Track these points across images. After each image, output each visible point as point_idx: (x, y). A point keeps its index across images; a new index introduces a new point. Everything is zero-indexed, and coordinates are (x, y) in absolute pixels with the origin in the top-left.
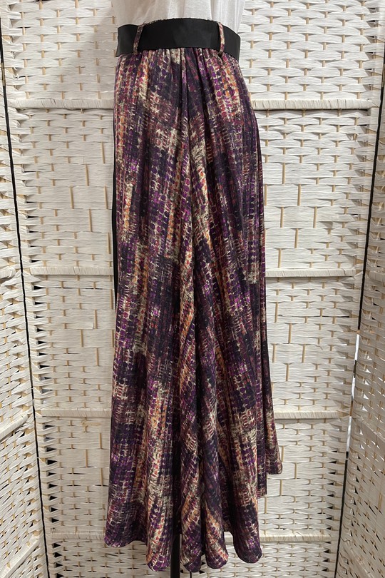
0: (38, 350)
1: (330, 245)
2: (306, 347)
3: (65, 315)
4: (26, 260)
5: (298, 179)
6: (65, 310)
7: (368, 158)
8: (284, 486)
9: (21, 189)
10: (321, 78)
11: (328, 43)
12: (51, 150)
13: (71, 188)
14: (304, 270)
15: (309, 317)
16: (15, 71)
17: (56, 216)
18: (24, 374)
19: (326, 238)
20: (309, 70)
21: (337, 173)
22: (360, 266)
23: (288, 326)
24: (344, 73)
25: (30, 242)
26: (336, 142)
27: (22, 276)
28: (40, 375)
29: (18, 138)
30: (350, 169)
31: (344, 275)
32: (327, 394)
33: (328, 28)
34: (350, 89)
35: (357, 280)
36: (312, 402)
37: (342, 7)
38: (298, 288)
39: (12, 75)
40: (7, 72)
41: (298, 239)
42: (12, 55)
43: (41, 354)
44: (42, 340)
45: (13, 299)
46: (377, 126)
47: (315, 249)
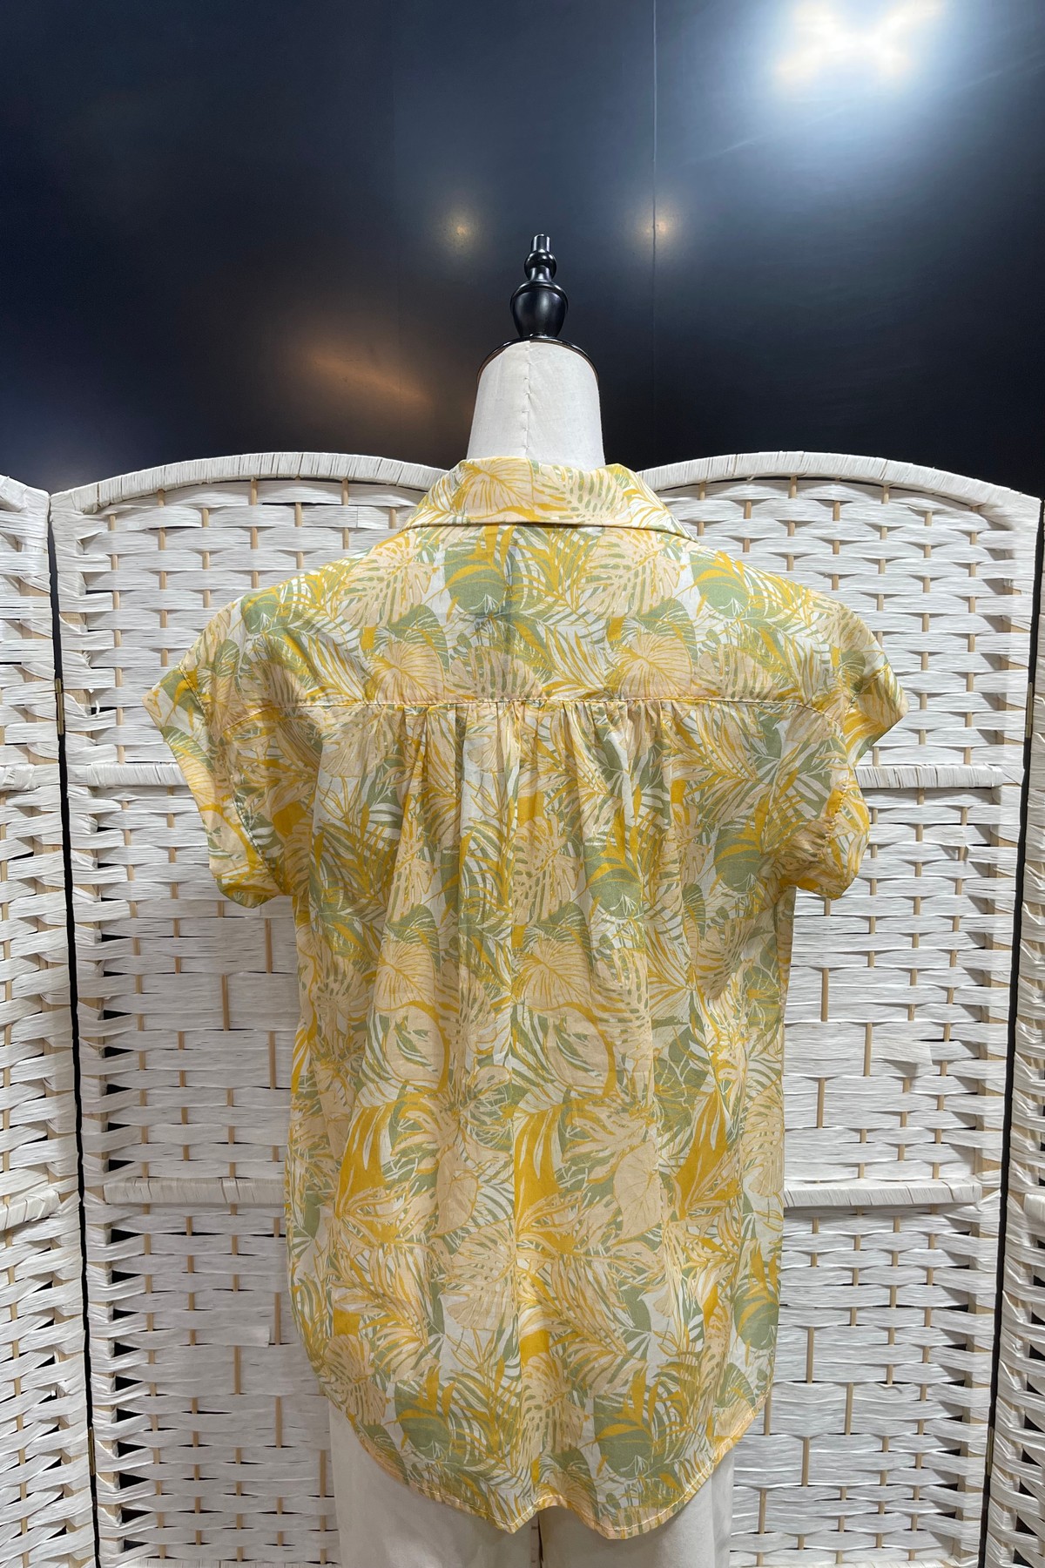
0: (113, 1407)
1: (909, 1119)
2: (856, 1390)
3: (193, 1307)
4: (93, 1165)
5: (821, 955)
6: (192, 1296)
7: (998, 905)
9: (91, 985)
12: (174, 886)
13: (225, 979)
14: (842, 1186)
15: (859, 1309)
16: (90, 696)
17: (181, 1046)
18: (75, 1472)
19: (898, 1102)
21: (921, 938)
22: (994, 1176)
23: (803, 1336)
24: (929, 702)
25: (107, 1115)
26: (914, 863)
27: (82, 1209)
28: (115, 1475)
29: (91, 859)
30: (954, 929)
31: (950, 1201)
32: (911, 1516)
33: (886, 596)
34: (944, 740)
35: (989, 1213)
36: (872, 1541)
37: (922, 547)
38: (828, 1231)
39: (82, 708)
40: (69, 700)
41: (826, 1103)
42: (84, 660)
43: (122, 1415)
44: (129, 1376)
45: (52, 1274)
46: (1019, 828)
47: (869, 1131)
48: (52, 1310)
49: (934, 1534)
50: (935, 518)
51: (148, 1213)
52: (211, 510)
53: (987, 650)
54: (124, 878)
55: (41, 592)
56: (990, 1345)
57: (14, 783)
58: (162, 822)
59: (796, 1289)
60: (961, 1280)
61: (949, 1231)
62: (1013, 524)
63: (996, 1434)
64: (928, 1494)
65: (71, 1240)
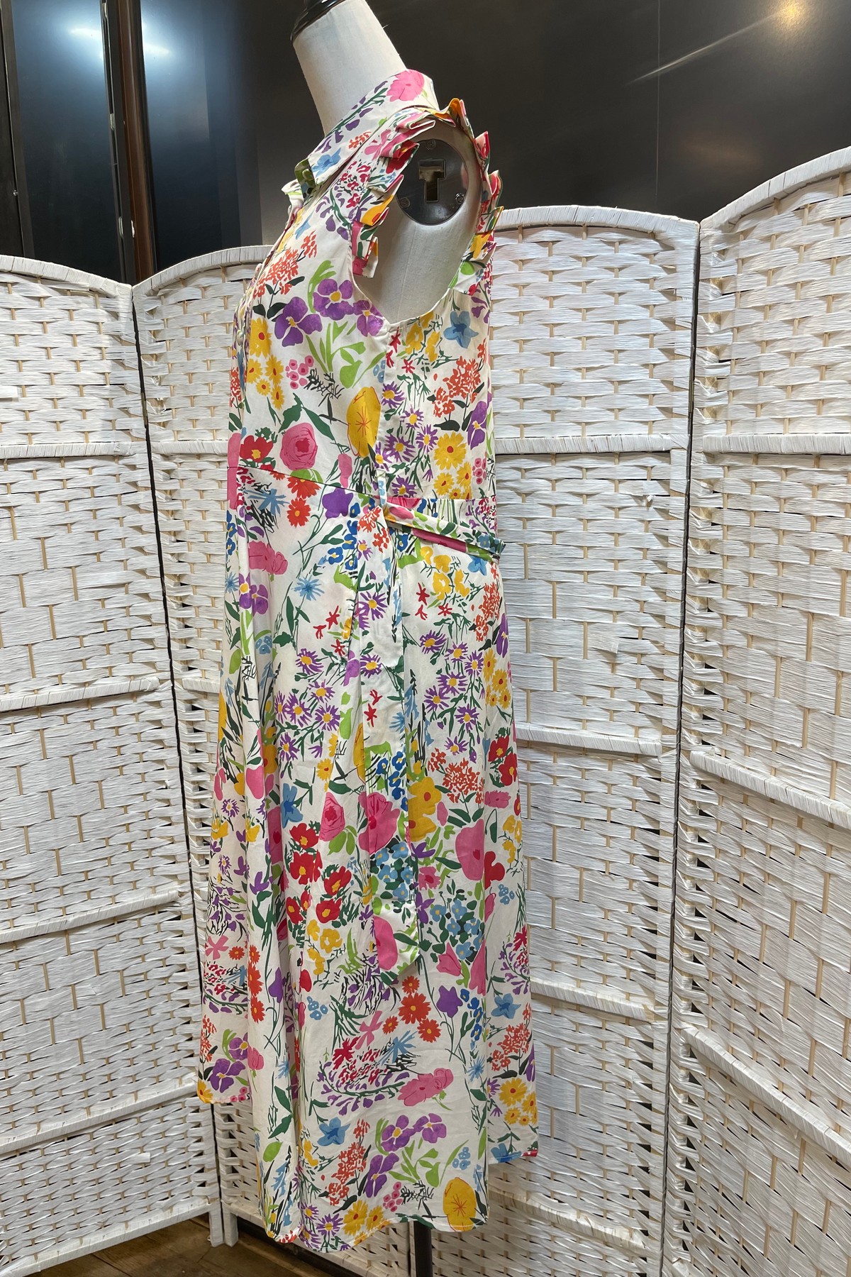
0: (195, 801)
1: (616, 693)
2: (585, 873)
4: (177, 667)
5: (550, 572)
7: (671, 541)
8: (558, 1121)
9: (172, 567)
10: (579, 398)
11: (588, 338)
15: (586, 819)
16: (161, 403)
17: (213, 605)
18: (178, 830)
19: (607, 680)
20: (560, 385)
21: (620, 564)
22: (672, 739)
24: (621, 387)
25: (185, 641)
26: (612, 508)
27: (173, 690)
28: (198, 838)
29: (165, 495)
30: (645, 558)
32: (626, 969)
33: (588, 310)
34: (633, 416)
35: (667, 765)
37: (611, 269)
38: (562, 763)
39: (155, 409)
40: (149, 405)
41: (558, 676)
42: (153, 381)
43: (203, 807)
44: (203, 786)
45: (159, 721)
46: (685, 482)
47: (588, 697)
48: (160, 741)
49: (643, 986)
50: (622, 246)
51: (206, 698)
52: (205, 288)
53: (661, 345)
54: (180, 507)
55: (129, 344)
56: (670, 859)
57: (120, 451)
58: (195, 475)
59: (543, 798)
60: (651, 809)
61: (645, 776)
62: (675, 245)
63: (676, 921)
64: (636, 957)
65: (168, 705)
